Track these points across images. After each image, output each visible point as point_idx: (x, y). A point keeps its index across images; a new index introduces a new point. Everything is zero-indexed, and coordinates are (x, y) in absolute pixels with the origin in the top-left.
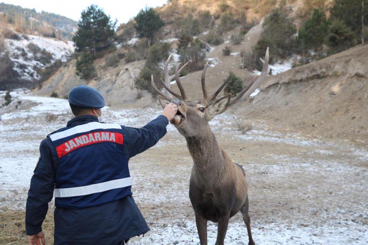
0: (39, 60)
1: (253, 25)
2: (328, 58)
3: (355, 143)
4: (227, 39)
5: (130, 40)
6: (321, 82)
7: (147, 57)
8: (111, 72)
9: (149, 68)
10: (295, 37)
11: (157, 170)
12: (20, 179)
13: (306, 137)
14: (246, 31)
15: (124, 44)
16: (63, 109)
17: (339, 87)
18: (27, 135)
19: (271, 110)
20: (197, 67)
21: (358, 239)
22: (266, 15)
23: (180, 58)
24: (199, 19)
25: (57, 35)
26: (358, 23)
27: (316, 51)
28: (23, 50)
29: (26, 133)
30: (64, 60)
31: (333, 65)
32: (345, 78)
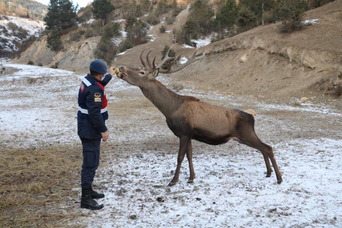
0: (17, 36)
1: (181, 9)
2: (238, 35)
3: (257, 98)
4: (162, 20)
5: (88, 20)
6: (233, 54)
7: (102, 33)
8: (75, 45)
9: (104, 42)
10: (214, 19)
11: (117, 118)
12: (17, 127)
13: (222, 94)
14: (177, 14)
15: (84, 23)
16: (38, 74)
17: (246, 57)
18: (16, 94)
19: (197, 74)
20: (141, 42)
21: (260, 163)
22: (192, 1)
23: (127, 34)
24: (141, 4)
25: (31, 16)
26: (260, 8)
27: (229, 29)
28: (4, 28)
29: (14, 93)
30: (37, 36)
31: (241, 41)
32: (251, 51)
